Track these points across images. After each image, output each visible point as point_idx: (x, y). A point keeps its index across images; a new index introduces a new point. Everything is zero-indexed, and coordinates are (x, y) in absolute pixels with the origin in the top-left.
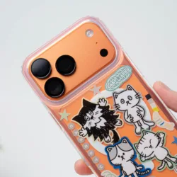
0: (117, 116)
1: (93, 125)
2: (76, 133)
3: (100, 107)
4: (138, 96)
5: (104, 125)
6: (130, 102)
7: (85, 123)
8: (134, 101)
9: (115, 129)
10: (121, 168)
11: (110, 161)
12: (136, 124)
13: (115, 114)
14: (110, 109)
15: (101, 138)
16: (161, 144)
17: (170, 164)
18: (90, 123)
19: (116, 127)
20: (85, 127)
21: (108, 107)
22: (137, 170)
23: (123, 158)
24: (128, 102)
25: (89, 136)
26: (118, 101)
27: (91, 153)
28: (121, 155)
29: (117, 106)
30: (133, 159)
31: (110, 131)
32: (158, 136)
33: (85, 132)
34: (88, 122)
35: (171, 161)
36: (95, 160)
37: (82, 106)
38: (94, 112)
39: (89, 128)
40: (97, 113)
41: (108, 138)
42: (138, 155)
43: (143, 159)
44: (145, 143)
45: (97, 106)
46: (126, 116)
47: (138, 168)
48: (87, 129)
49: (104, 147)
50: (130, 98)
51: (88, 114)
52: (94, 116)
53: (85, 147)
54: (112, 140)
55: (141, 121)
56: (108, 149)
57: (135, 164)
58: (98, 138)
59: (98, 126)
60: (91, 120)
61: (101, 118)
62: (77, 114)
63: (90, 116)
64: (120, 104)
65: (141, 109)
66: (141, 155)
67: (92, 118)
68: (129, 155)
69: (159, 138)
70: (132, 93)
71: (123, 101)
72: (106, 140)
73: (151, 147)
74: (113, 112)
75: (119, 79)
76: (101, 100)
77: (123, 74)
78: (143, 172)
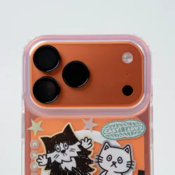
0: (91, 170)
1: (59, 160)
2: (34, 155)
3: (80, 146)
4: (130, 165)
5: (70, 169)
6: (117, 164)
7: (51, 152)
8: (122, 167)
13: (91, 166)
14: (90, 156)
18: (57, 156)
20: (49, 156)
21: (90, 152)
24: (114, 164)
25: (46, 169)
26: (104, 154)
29: (99, 159)
33: (45, 161)
34: (55, 153)
37: (62, 132)
38: (71, 147)
39: (52, 161)
40: (72, 150)
45: (78, 143)
48: (49, 159)
50: (120, 160)
51: (61, 144)
52: (67, 152)
59: (63, 166)
60: (60, 154)
61: (73, 159)
62: (50, 137)
63: (62, 149)
64: (105, 159)
67: (63, 152)
70: (126, 157)
71: (109, 158)
74: (91, 162)
75: (123, 130)
76: (87, 139)
77: (132, 129)
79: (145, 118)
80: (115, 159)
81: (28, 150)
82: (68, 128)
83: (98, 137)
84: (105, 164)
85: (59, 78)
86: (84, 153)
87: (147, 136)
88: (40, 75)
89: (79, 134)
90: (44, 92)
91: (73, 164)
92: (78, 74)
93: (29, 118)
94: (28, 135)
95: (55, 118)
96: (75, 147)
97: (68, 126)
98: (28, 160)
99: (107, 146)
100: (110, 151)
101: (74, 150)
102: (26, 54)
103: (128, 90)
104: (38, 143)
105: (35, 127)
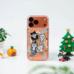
2: (29, 36)
4: (45, 38)
8: (44, 38)
15: (33, 40)
16: (43, 49)
26: (41, 36)
27: (29, 41)
31: (35, 40)
33: (31, 37)
35: (42, 53)
36: (29, 43)
42: (37, 48)
44: (40, 47)
49: (32, 42)
50: (43, 37)
53: (29, 39)
57: (35, 49)
68: (35, 47)
70: (44, 36)
78: (36, 51)
79: (48, 30)
81: (28, 35)
82: (35, 31)
83: (40, 33)
84: (41, 37)
85: (33, 23)
86: (37, 35)
87: (48, 33)
88: (30, 22)
89: (36, 32)
90: (31, 25)
91: (35, 37)
92: (36, 22)
93: (28, 29)
94: (28, 32)
95: (32, 29)
96: (36, 34)
98: (28, 37)
99: (41, 34)
100: (42, 35)
101: (36, 35)
102: (27, 19)
103: (45, 25)
104: (29, 34)
105: (29, 31)
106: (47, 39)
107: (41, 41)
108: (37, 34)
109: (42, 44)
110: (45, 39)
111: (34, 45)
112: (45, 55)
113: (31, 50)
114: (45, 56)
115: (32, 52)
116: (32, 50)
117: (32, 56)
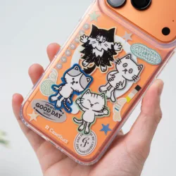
0: (109, 65)
3: (112, 46)
4: (135, 78)
6: (127, 72)
7: (93, 38)
8: (129, 76)
9: (97, 67)
10: (63, 85)
11: (67, 72)
12: (108, 85)
13: (111, 62)
14: (114, 56)
15: (84, 58)
16: (97, 114)
17: (82, 128)
18: (94, 42)
19: (99, 67)
20: (90, 39)
22: (66, 99)
23: (73, 83)
24: (126, 70)
25: (82, 45)
28: (75, 80)
29: (118, 62)
30: (75, 92)
31: (93, 63)
32: (104, 109)
34: (95, 40)
35: (85, 128)
37: (108, 30)
38: (106, 42)
39: (90, 43)
40: (106, 45)
41: (87, 63)
42: (80, 96)
43: (78, 102)
45: (113, 43)
46: (112, 73)
47: (68, 100)
48: (89, 41)
49: (77, 63)
50: (131, 71)
51: (102, 37)
52: (102, 44)
54: (86, 68)
55: (112, 89)
56: (76, 66)
57: (71, 96)
58: (84, 55)
59: (94, 51)
60: (97, 42)
61: (103, 51)
62: (99, 28)
63: (101, 40)
64: (121, 64)
65: (124, 85)
66: (81, 98)
67: (100, 42)
69: (102, 110)
70: (136, 72)
71: (125, 65)
72: (85, 62)
73: (92, 105)
75: (146, 54)
76: (120, 45)
77: (152, 57)
78: (66, 105)
80: (128, 68)
84: (120, 67)
89: (117, 38)
96: (109, 44)
97: (114, 29)
99: (129, 57)
100: (128, 61)
103: (166, 31)
106: (138, 88)
107: (112, 79)
108: (116, 47)
109: (108, 94)
110: (130, 84)
111: (77, 79)
112: (90, 141)
113: (53, 87)
114: (88, 146)
115: (54, 98)
116: (58, 91)
117: (42, 111)
